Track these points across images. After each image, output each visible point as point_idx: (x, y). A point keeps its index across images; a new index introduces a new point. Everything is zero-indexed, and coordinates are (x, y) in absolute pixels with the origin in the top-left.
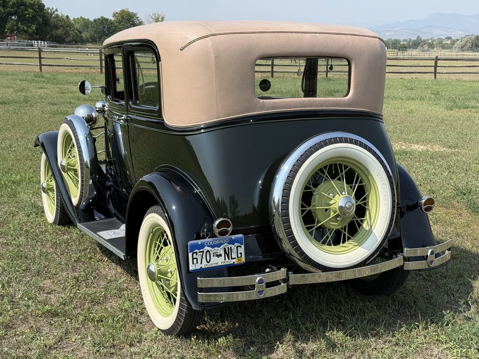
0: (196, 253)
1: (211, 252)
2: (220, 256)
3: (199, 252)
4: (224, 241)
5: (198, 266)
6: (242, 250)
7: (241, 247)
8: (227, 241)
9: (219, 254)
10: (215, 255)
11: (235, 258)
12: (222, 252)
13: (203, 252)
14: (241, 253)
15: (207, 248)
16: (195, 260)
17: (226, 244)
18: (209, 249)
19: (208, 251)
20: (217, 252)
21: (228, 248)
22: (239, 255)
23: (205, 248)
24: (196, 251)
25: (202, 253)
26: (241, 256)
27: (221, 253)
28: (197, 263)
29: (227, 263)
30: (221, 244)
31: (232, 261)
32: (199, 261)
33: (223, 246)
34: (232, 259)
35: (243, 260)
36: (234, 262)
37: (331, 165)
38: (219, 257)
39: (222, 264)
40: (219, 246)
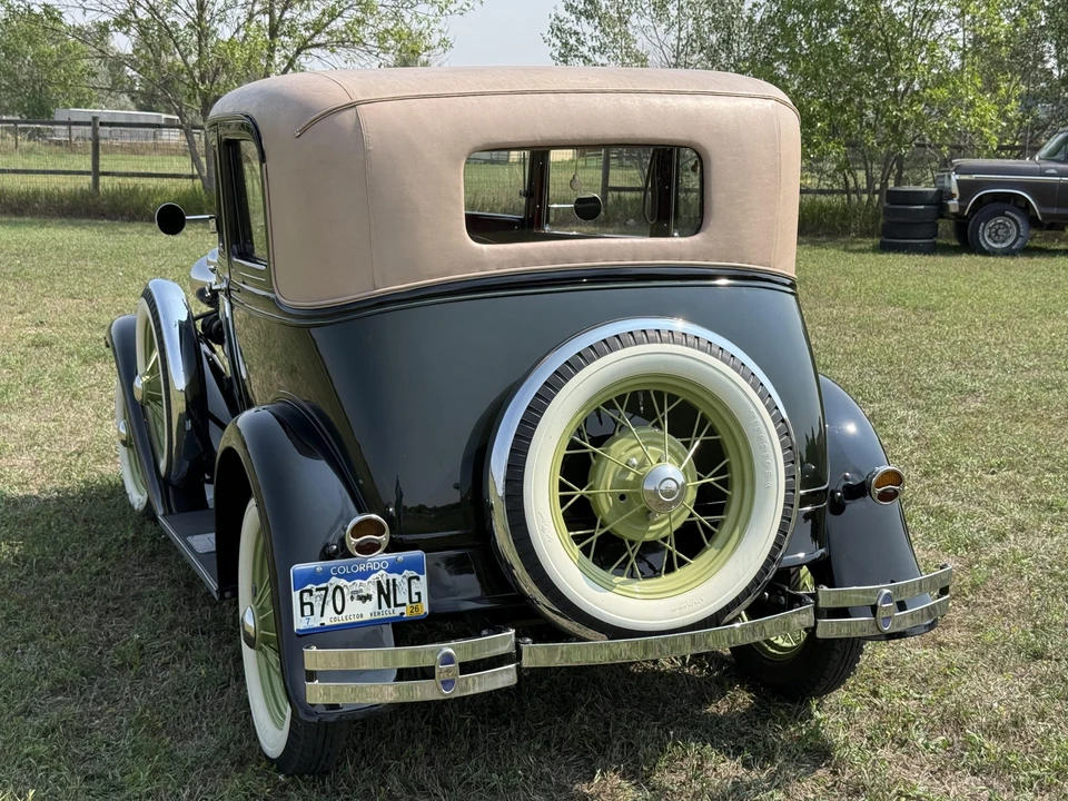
0: (310, 592)
1: (345, 590)
2: (365, 598)
3: (317, 590)
4: (377, 566)
5: (315, 622)
6: (421, 585)
7: (418, 579)
8: (384, 565)
9: (364, 594)
10: (355, 596)
11: (404, 605)
12: (373, 591)
13: (326, 589)
14: (418, 594)
15: (335, 581)
16: (307, 608)
17: (382, 572)
18: (342, 582)
19: (337, 587)
20: (361, 591)
21: (388, 581)
22: (415, 598)
23: (331, 581)
24: (309, 587)
25: (323, 592)
26: (420, 601)
27: (371, 593)
28: (312, 614)
29: (385, 616)
30: (370, 572)
31: (398, 611)
32: (317, 610)
33: (374, 576)
34: (396, 605)
35: (425, 608)
36: (402, 614)
37: (634, 395)
38: (364, 602)
39: (373, 617)
40: (364, 576)
